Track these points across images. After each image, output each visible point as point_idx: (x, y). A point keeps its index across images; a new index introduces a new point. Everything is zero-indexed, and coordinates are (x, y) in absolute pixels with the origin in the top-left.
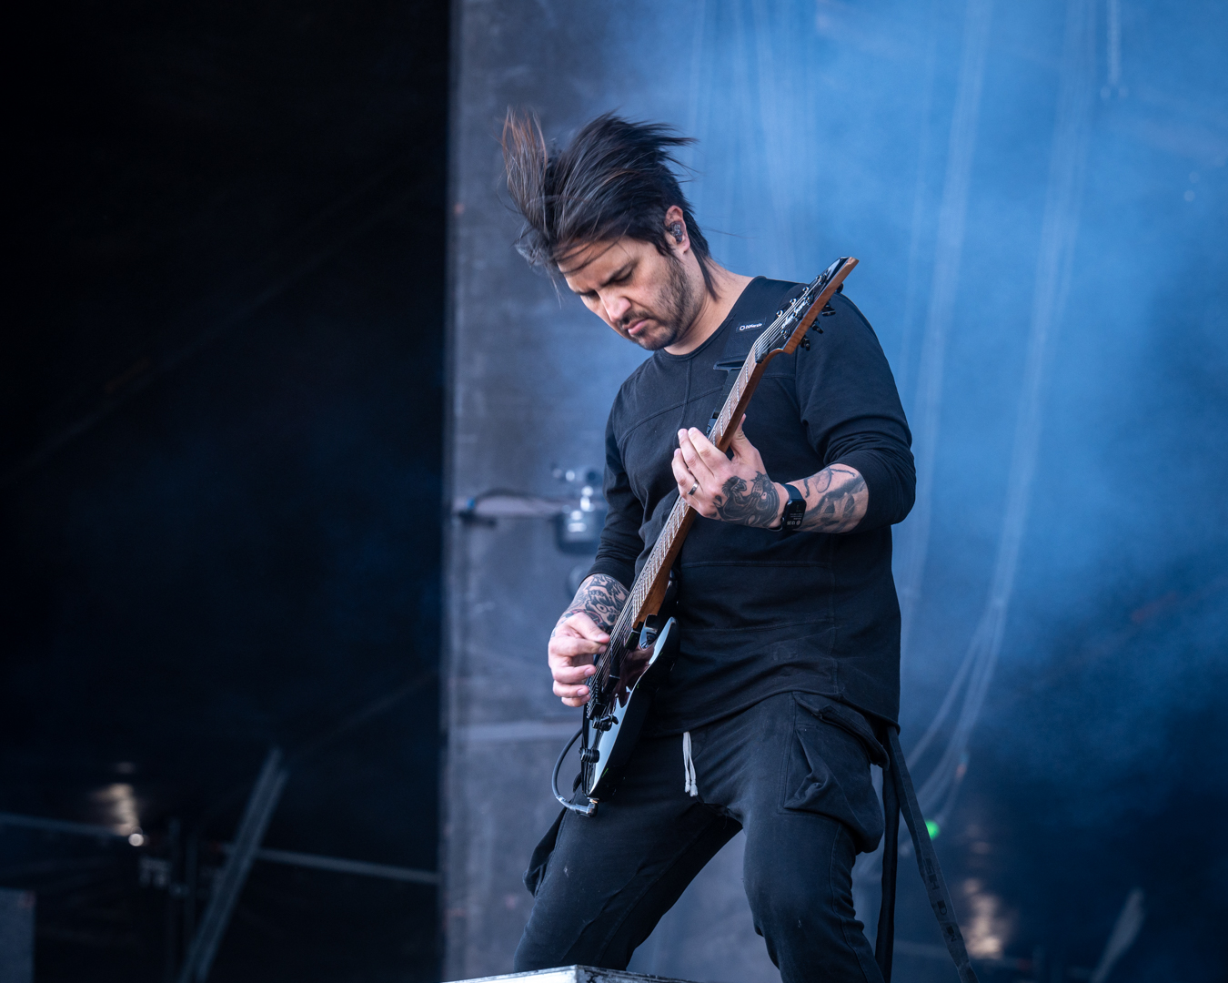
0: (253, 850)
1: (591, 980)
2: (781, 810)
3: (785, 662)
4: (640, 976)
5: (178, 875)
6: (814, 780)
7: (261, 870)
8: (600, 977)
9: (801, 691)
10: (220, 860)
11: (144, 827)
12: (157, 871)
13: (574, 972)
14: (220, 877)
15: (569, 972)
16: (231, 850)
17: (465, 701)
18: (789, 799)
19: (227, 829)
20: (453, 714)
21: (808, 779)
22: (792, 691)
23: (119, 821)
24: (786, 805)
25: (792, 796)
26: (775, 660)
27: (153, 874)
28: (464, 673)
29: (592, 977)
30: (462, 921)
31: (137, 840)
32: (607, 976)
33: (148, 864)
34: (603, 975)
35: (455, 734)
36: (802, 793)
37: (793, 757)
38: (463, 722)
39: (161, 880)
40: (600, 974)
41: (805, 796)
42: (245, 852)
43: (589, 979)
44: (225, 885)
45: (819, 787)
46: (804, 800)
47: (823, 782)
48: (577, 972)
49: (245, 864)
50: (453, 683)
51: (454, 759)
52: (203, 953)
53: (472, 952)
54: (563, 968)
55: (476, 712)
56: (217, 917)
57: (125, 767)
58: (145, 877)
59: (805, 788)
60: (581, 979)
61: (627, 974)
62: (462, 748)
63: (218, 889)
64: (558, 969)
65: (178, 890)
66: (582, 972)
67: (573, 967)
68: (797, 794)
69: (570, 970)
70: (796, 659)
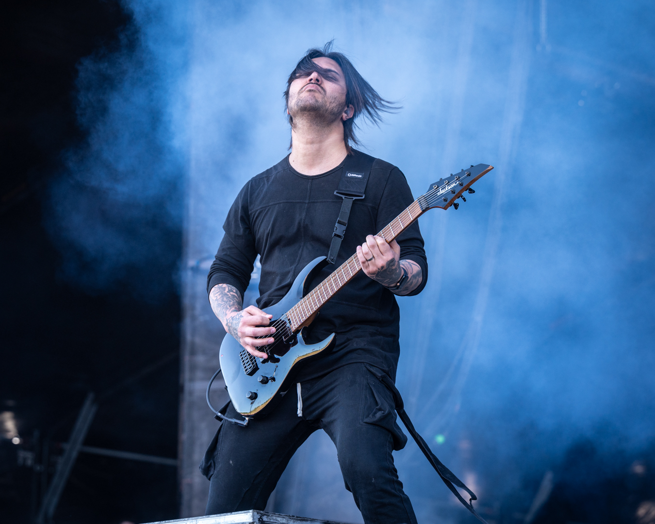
0: (78, 447)
1: (260, 518)
2: (362, 423)
3: (360, 347)
4: (286, 516)
5: (38, 460)
6: (380, 410)
7: (83, 457)
8: (265, 516)
9: (369, 364)
10: (61, 452)
11: (21, 434)
12: (27, 458)
13: (251, 514)
14: (61, 461)
15: (248, 514)
16: (67, 446)
17: (193, 368)
18: (366, 418)
19: (65, 435)
20: (186, 375)
21: (377, 409)
22: (364, 363)
23: (7, 431)
24: (365, 421)
25: (368, 416)
26: (355, 346)
27: (25, 459)
28: (193, 353)
29: (261, 516)
30: (191, 486)
31: (16, 441)
32: (269, 515)
33: (22, 454)
34: (267, 515)
35: (188, 386)
36: (374, 415)
37: (368, 397)
38: (192, 380)
39: (29, 462)
40: (265, 515)
41: (375, 417)
42: (74, 447)
43: (259, 517)
44: (64, 466)
45: (383, 413)
46: (375, 419)
47: (384, 411)
48: (253, 514)
49: (74, 454)
50: (187, 359)
51: (186, 399)
52: (51, 502)
53: (196, 502)
54: (246, 511)
55: (199, 374)
56: (59, 482)
57: (11, 403)
58: (20, 461)
59: (375, 413)
60: (255, 517)
61: (279, 515)
62: (191, 393)
63: (59, 467)
64: (243, 512)
65: (38, 468)
66: (256, 513)
67: (251, 511)
68: (371, 416)
69: (249, 512)
70: (366, 347)
